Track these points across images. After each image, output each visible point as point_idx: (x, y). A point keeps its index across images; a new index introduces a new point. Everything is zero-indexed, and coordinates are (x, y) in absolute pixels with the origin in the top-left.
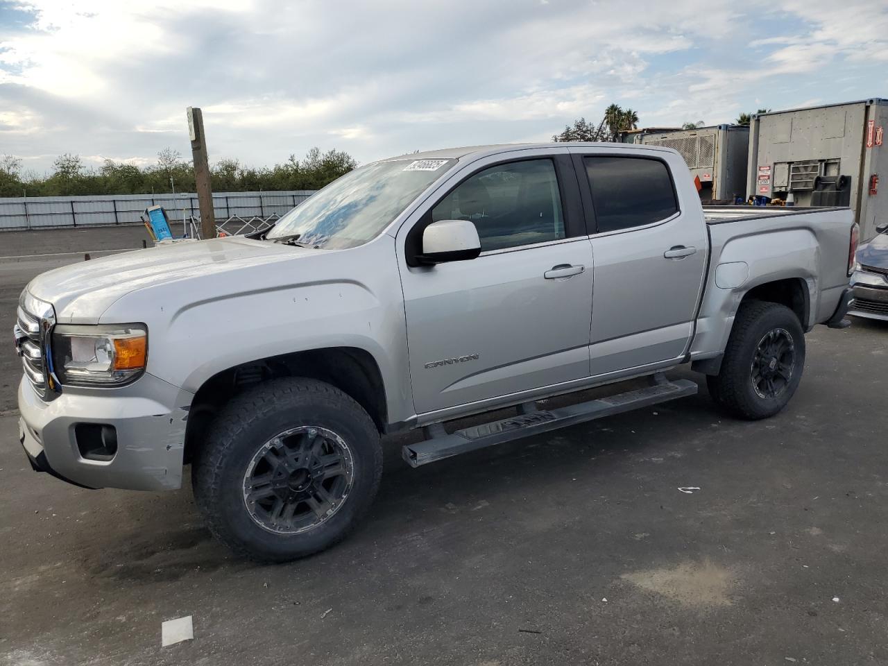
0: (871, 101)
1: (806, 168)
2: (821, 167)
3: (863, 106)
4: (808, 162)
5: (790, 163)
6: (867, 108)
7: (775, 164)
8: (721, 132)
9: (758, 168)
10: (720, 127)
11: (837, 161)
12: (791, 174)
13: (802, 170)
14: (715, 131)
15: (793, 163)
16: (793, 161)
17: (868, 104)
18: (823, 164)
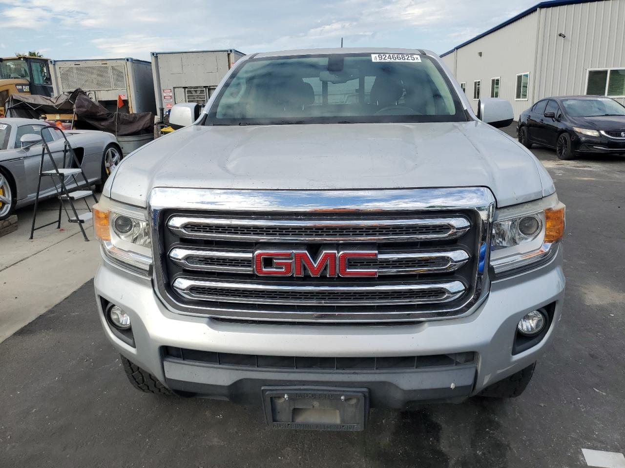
0: (231, 51)
1: (196, 91)
2: (206, 91)
3: (226, 54)
4: (197, 87)
5: (185, 88)
6: (229, 54)
7: (174, 88)
8: (129, 63)
9: (162, 90)
10: (128, 60)
11: (215, 87)
12: (187, 95)
13: (194, 92)
14: (124, 62)
15: (187, 87)
16: (186, 86)
17: (229, 52)
18: (207, 89)
